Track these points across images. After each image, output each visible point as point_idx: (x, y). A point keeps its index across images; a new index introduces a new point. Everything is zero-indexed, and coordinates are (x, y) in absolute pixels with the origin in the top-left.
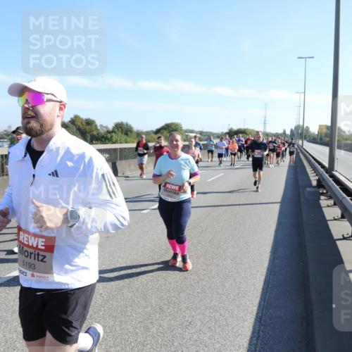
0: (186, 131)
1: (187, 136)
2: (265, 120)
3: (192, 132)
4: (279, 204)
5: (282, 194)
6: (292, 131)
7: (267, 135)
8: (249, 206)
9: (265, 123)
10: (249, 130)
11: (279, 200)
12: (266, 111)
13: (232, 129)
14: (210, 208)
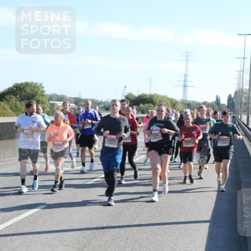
0: (51, 98)
1: (53, 105)
2: (185, 81)
3: (61, 98)
4: (208, 224)
5: (213, 206)
6: (230, 99)
7: (189, 105)
8: (156, 227)
9: (185, 86)
10: (157, 95)
11: (208, 218)
12: (187, 66)
13: (130, 94)
14: (89, 232)
